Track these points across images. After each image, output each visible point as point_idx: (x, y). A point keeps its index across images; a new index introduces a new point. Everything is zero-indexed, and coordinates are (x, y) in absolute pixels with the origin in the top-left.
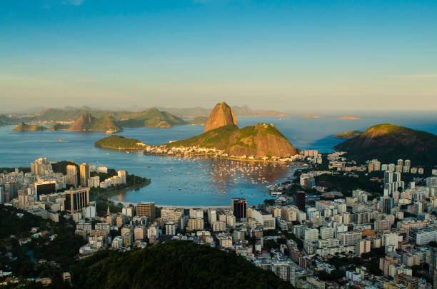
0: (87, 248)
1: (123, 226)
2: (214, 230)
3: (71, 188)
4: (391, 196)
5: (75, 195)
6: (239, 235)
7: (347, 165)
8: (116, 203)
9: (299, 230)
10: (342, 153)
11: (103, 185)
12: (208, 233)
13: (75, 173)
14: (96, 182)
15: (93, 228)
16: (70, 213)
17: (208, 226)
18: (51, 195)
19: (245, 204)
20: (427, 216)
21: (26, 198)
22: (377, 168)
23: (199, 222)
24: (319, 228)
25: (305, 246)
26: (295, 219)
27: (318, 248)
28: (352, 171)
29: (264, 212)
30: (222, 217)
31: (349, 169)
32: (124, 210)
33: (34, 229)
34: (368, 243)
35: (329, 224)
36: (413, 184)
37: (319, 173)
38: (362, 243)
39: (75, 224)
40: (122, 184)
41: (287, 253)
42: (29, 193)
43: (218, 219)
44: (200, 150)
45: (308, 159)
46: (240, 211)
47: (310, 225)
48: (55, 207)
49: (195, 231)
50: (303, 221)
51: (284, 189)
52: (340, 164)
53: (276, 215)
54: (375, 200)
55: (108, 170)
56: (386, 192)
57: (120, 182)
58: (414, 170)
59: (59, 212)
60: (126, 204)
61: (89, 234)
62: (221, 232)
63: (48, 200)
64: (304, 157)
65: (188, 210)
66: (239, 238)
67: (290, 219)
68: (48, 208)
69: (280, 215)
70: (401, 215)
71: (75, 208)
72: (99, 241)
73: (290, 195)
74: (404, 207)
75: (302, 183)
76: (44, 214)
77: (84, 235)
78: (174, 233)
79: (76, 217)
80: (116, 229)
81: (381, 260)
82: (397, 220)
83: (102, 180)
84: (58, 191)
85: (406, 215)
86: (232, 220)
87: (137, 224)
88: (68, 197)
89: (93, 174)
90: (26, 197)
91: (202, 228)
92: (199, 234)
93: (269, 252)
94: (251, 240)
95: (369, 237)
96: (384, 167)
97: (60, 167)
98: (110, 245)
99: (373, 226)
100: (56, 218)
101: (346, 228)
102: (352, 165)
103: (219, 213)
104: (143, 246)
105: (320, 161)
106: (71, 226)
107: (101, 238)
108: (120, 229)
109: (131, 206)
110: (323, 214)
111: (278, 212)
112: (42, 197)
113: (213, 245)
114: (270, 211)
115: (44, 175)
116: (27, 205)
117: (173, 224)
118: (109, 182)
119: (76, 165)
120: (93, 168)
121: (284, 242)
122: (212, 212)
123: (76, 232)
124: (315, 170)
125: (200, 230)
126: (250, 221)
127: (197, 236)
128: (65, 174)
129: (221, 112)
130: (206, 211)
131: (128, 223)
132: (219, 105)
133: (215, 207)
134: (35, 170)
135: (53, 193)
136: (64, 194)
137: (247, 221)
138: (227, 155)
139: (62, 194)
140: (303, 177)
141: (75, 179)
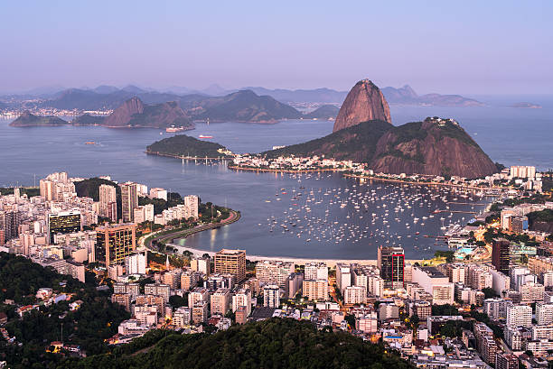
0: (130, 325)
1: (191, 289)
2: (347, 301)
3: (107, 224)
5: (111, 236)
6: (389, 311)
8: (181, 250)
9: (496, 307)
11: (159, 221)
12: (335, 306)
13: (113, 198)
14: (148, 213)
15: (142, 292)
16: (104, 265)
17: (338, 295)
18: (74, 235)
19: (402, 258)
21: (32, 239)
23: (320, 286)
24: (533, 306)
25: (507, 335)
26: (489, 284)
27: (530, 340)
29: (435, 274)
30: (361, 280)
32: (193, 263)
33: (44, 291)
37: (538, 208)
39: (109, 282)
40: (192, 218)
41: (475, 344)
42: (37, 230)
43: (353, 283)
44: (326, 162)
45: (517, 181)
46: (391, 269)
47: (517, 300)
48: (78, 256)
49: (314, 303)
50: (504, 293)
51: (471, 234)
53: (455, 280)
55: (168, 194)
57: (187, 216)
59: (86, 263)
60: (197, 252)
61: (134, 302)
62: (358, 305)
63: (68, 242)
64: (510, 178)
65: (303, 267)
66: (389, 315)
67: (480, 287)
68: (67, 257)
69: (462, 279)
71: (112, 257)
72: (152, 314)
73: (481, 245)
75: (505, 224)
76: (62, 268)
77: (125, 301)
78: (277, 305)
79: (115, 272)
80: (180, 294)
83: (158, 211)
84: (86, 228)
86: (378, 285)
87: (215, 286)
88: (100, 238)
89: (143, 201)
90: (32, 237)
91: (326, 298)
92: (320, 306)
93: (441, 343)
98: (169, 322)
100: (80, 273)
103: (355, 272)
104: (223, 325)
105: (538, 187)
106: (106, 287)
107: (154, 309)
108: (186, 295)
109: (206, 256)
110: (541, 281)
111: (459, 274)
112: (58, 238)
113: (344, 327)
114: (444, 271)
115: (62, 200)
116: (33, 251)
117: (277, 289)
118: (169, 214)
119: (116, 186)
120: (142, 190)
121: (470, 327)
122: (343, 270)
123: (114, 298)
124: (530, 201)
125: (322, 301)
126: (408, 287)
127: (317, 311)
128: (97, 199)
129: (363, 98)
130: (332, 269)
131: (200, 284)
132: (360, 83)
133: (348, 262)
134: (47, 192)
135: (77, 231)
136: (95, 232)
137: (405, 287)
138: (372, 173)
139: (90, 233)
140: (506, 213)
141: (113, 208)
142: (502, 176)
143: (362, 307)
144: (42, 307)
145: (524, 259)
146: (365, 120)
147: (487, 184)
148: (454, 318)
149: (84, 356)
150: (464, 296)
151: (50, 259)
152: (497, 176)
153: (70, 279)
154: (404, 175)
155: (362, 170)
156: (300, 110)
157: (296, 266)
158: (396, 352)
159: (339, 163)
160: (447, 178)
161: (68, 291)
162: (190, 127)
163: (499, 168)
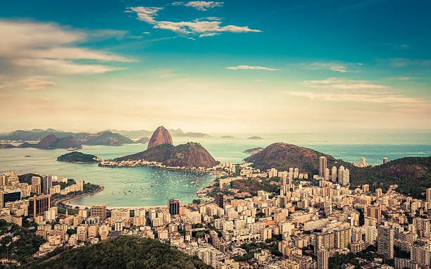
0: (46, 246)
1: (79, 225)
2: (154, 225)
3: (35, 196)
4: (285, 195)
5: (37, 202)
6: (173, 228)
7: (254, 173)
8: (74, 207)
9: (219, 223)
10: (250, 164)
11: (63, 193)
12: (149, 228)
13: (39, 183)
14: (57, 189)
15: (53, 228)
16: (33, 216)
17: (149, 223)
18: (16, 202)
19: (178, 204)
20: (311, 210)
22: (275, 175)
23: (142, 219)
24: (234, 221)
25: (223, 235)
26: (216, 213)
27: (233, 236)
28: (258, 177)
29: (193, 210)
30: (161, 215)
31: (255, 175)
32: (80, 212)
34: (270, 231)
35: (242, 217)
36: (300, 186)
37: (234, 179)
38: (265, 231)
39: (36, 225)
40: (80, 191)
41: (210, 241)
43: (157, 216)
44: (144, 163)
45: (226, 168)
46: (174, 208)
47: (227, 219)
48: (19, 213)
49: (139, 227)
50: (222, 216)
51: (208, 191)
52: (248, 172)
53: (201, 212)
54: (274, 198)
55: (68, 180)
56: (282, 192)
57: (77, 190)
58: (301, 176)
59: (23, 216)
60: (82, 207)
61: (49, 234)
62: (159, 226)
63: (13, 206)
64: (223, 167)
65: (133, 211)
66: (173, 230)
67: (212, 214)
68: (12, 213)
69: (204, 212)
70: (293, 210)
71: (37, 212)
72: (58, 239)
73: (212, 196)
74: (294, 203)
75: (221, 186)
76: (8, 219)
77: (44, 234)
78: (121, 229)
79: (38, 219)
80: (73, 227)
81: (280, 244)
82: (290, 213)
83: (62, 188)
84: (23, 198)
85: (297, 209)
86: (168, 217)
87: (91, 223)
88: (31, 203)
89: (55, 183)
91: (145, 224)
92: (142, 229)
93: (196, 241)
94: (182, 232)
95: (270, 226)
96: (280, 174)
97: (25, 179)
98: (67, 242)
99: (273, 218)
100: (19, 222)
101: (253, 221)
102: (258, 173)
103: (158, 211)
104: (95, 241)
105: (234, 170)
106: (33, 228)
107: (59, 237)
108: (76, 228)
109: (86, 208)
110: (236, 210)
111: (203, 209)
112: (8, 204)
113: (153, 237)
114: (197, 209)
115: (11, 185)
117: (121, 222)
118: (68, 190)
119: (40, 177)
120: (55, 178)
121: (207, 232)
122: (152, 211)
123: (37, 233)
124: (231, 177)
125: (143, 226)
126: (182, 217)
127: (140, 231)
128: (30, 184)
129: (160, 134)
130: (147, 210)
131: (83, 223)
132: (159, 128)
133: (155, 207)
135: (18, 200)
136: (28, 200)
137: (180, 216)
139: (26, 201)
140: (222, 182)
141: (39, 188)
142: (219, 167)
143: (161, 227)
145: (229, 201)
146: (161, 143)
147: (213, 170)
148: (201, 229)
149: (19, 264)
150: (205, 219)
151: (3, 215)
152: (217, 166)
153: (15, 227)
154: (179, 167)
155: (160, 166)
156: (132, 139)
157: (130, 210)
158: (176, 248)
159: (150, 162)
160: (197, 168)
161: (11, 231)
162: (80, 148)
163: (218, 163)
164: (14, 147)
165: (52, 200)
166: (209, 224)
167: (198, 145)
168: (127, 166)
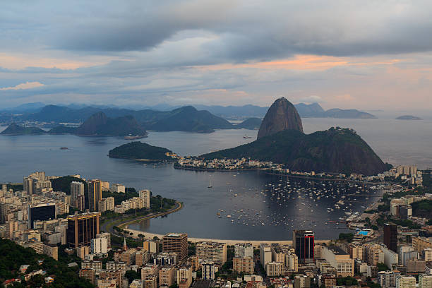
1: (144, 266)
2: (268, 274)
3: (76, 213)
5: (80, 222)
8: (136, 234)
9: (388, 278)
11: (119, 210)
12: (259, 278)
13: (82, 193)
14: (110, 203)
15: (104, 268)
16: (74, 246)
17: (260, 269)
18: (49, 222)
19: (312, 240)
21: (16, 226)
23: (247, 262)
24: (417, 277)
26: (381, 260)
29: (339, 251)
30: (280, 257)
32: (145, 244)
33: (25, 267)
37: (418, 198)
39: (79, 261)
40: (145, 208)
42: (20, 218)
43: (273, 259)
44: (252, 163)
45: (403, 178)
46: (303, 248)
47: (404, 272)
48: (53, 238)
49: (242, 275)
50: (394, 266)
51: (367, 219)
53: (355, 256)
55: (126, 189)
57: (141, 206)
59: (59, 245)
60: (149, 236)
61: (98, 276)
62: (278, 277)
63: (45, 228)
64: (397, 175)
65: (233, 247)
66: (302, 286)
67: (375, 262)
68: (44, 240)
69: (360, 256)
71: (80, 240)
72: (112, 285)
73: (375, 228)
75: (394, 211)
76: (38, 247)
77: (91, 276)
78: (213, 277)
79: (83, 251)
80: (135, 268)
83: (118, 203)
84: (58, 217)
86: (294, 263)
87: (163, 263)
88: (71, 223)
89: (106, 194)
90: (16, 223)
91: (252, 271)
92: (247, 278)
97: (62, 184)
100: (54, 253)
103: (276, 249)
105: (420, 182)
106: (74, 264)
107: (113, 282)
108: (139, 270)
109: (155, 238)
110: (423, 256)
111: (358, 252)
112: (37, 223)
114: (345, 250)
115: (41, 194)
116: (17, 235)
117: (213, 265)
118: (126, 205)
119: (84, 182)
120: (106, 186)
122: (266, 249)
123: (81, 274)
124: (412, 193)
125: (249, 274)
126: (317, 263)
127: (245, 282)
128: (68, 193)
129: (281, 112)
130: (257, 248)
131: (151, 261)
132: (278, 101)
133: (270, 243)
134: (28, 188)
135: (52, 219)
136: (66, 220)
137: (315, 262)
138: (288, 171)
139: (63, 220)
140: (395, 203)
141: (82, 200)
142: (391, 174)
143: (281, 279)
144: (23, 281)
145: (409, 240)
146: (282, 129)
147: (379, 180)
150: (362, 269)
151: (30, 241)
152: (387, 174)
153: (46, 258)
154: (313, 173)
155: (280, 169)
156: (230, 122)
157: (228, 246)
159: (262, 163)
160: (348, 175)
161: (43, 267)
162: (144, 135)
163: (389, 167)
164: (45, 132)
165: (102, 221)
166: (369, 279)
167: (350, 133)
168: (221, 169)
